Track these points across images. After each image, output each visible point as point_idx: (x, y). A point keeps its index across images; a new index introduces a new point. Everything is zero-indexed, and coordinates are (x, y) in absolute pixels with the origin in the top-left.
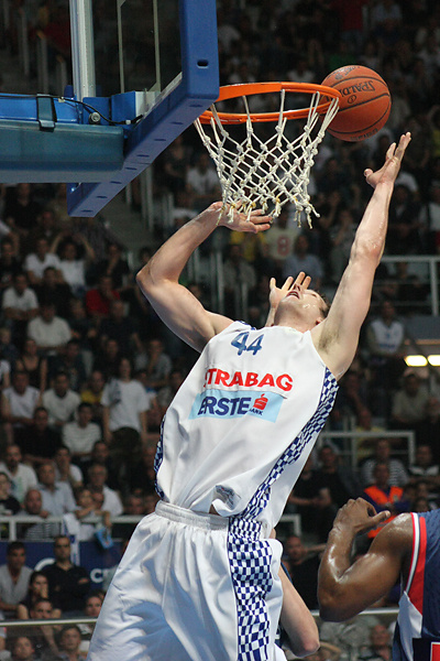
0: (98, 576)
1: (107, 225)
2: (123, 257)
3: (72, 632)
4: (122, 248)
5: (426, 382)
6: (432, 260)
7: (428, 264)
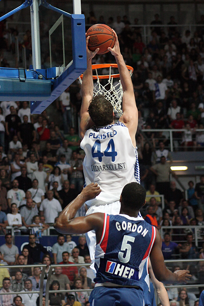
6: (171, 131)
7: (169, 132)
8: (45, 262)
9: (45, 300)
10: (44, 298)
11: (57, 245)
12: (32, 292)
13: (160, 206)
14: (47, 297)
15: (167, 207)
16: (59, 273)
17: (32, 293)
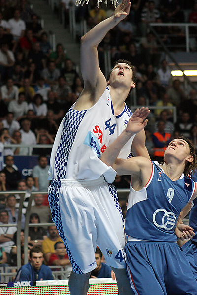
0: (25, 172)
1: (31, 7)
2: (39, 22)
3: (12, 198)
4: (39, 18)
5: (183, 83)
6: (187, 25)
7: (185, 27)
8: (20, 188)
9: (24, 235)
10: (22, 233)
11: (37, 168)
12: (9, 225)
13: (171, 120)
14: (27, 231)
15: (180, 121)
16: (40, 202)
17: (8, 227)
